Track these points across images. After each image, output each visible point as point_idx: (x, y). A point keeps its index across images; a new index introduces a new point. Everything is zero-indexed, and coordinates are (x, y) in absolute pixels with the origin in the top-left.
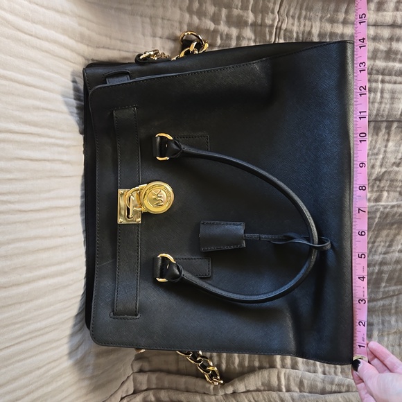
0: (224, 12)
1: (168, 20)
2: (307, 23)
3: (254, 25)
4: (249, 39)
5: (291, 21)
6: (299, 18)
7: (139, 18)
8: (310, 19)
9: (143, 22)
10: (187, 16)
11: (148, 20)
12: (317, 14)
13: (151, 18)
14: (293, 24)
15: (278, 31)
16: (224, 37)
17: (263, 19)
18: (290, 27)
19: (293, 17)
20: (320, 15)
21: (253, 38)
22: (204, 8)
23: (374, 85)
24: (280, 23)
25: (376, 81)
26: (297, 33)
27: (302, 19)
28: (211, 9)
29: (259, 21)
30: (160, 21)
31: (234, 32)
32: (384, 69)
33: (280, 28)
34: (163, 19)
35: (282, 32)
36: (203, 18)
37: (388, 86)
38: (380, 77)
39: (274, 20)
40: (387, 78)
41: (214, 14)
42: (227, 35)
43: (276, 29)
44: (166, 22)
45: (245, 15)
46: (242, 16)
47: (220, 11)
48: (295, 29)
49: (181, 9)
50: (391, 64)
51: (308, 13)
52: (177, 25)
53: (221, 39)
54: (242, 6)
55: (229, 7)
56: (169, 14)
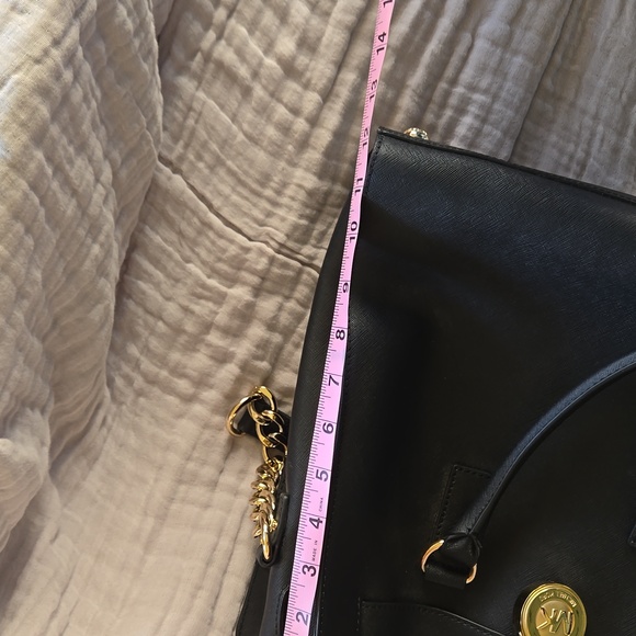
0: (214, 338)
1: (194, 448)
2: (289, 191)
3: (258, 291)
4: (280, 308)
5: (274, 221)
6: (275, 204)
7: (174, 507)
8: (285, 185)
9: (183, 500)
10: (197, 408)
11: (183, 488)
12: (280, 168)
13: (180, 482)
14: (283, 219)
15: (285, 251)
16: (260, 352)
17: (254, 272)
18: (286, 227)
19: (269, 214)
20: (282, 164)
21: (279, 299)
22: (195, 374)
23: (453, 101)
24: (272, 243)
25: (447, 94)
26: (301, 216)
29: (255, 280)
30: (191, 466)
31: (257, 331)
33: (282, 245)
34: (189, 459)
35: (290, 244)
36: (212, 381)
37: (467, 75)
38: (443, 85)
39: (262, 253)
40: (449, 72)
41: (212, 358)
42: (258, 347)
43: (279, 252)
44: (196, 455)
45: (234, 302)
46: (235, 309)
47: (209, 345)
49: (180, 416)
50: (426, 58)
51: (272, 184)
52: (207, 434)
54: (215, 302)
55: (208, 327)
56: (183, 444)
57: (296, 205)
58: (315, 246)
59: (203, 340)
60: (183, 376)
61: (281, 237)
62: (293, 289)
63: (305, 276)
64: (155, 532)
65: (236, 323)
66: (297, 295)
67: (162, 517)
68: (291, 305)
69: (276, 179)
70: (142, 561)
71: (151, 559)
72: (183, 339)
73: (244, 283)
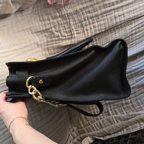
0: (50, 16)
2: (75, 8)
3: (60, 16)
4: (61, 21)
5: (70, 9)
6: (72, 8)
7: (26, 31)
8: (75, 6)
9: (28, 31)
10: (40, 23)
11: (29, 30)
13: (30, 29)
14: (71, 10)
16: (53, 24)
17: (61, 13)
18: (70, 11)
19: (70, 8)
20: (77, 4)
21: (62, 20)
22: (44, 18)
23: (104, 18)
26: (73, 12)
27: (73, 8)
28: (46, 17)
31: (55, 21)
32: (105, 12)
34: (33, 27)
35: (69, 14)
36: (45, 21)
37: (108, 16)
38: (105, 15)
39: (64, 12)
40: (107, 14)
41: (48, 18)
43: (67, 14)
44: (35, 28)
45: (56, 14)
47: (49, 17)
48: (72, 11)
49: (38, 21)
50: (106, 9)
55: (50, 14)
56: (34, 25)
57: (74, 10)
58: (72, 18)
59: (48, 15)
60: (42, 17)
61: (68, 12)
62: (64, 20)
63: (67, 20)
64: (21, 31)
65: (54, 17)
66: (64, 21)
67: (23, 30)
68: (62, 22)
69: (75, 5)
70: (16, 32)
71: (17, 33)
72: (46, 13)
73: (59, 13)
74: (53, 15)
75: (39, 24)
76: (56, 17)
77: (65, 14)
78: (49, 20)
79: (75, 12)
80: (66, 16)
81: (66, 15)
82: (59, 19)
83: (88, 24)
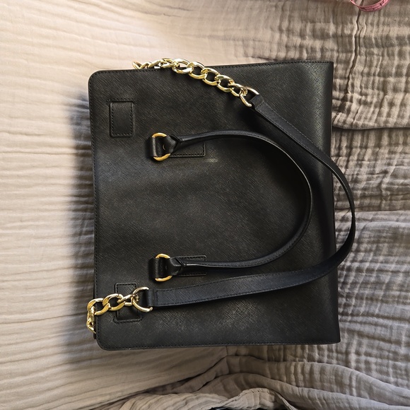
27: (381, 26)
28: (297, 26)
48: (373, 35)
53: (307, 53)
74: (319, 26)
75: (273, 37)
76: (324, 36)
77: (350, 36)
78: (302, 36)
79: (379, 41)
80: (350, 43)
81: (354, 39)
82: (330, 44)
83: (403, 89)
